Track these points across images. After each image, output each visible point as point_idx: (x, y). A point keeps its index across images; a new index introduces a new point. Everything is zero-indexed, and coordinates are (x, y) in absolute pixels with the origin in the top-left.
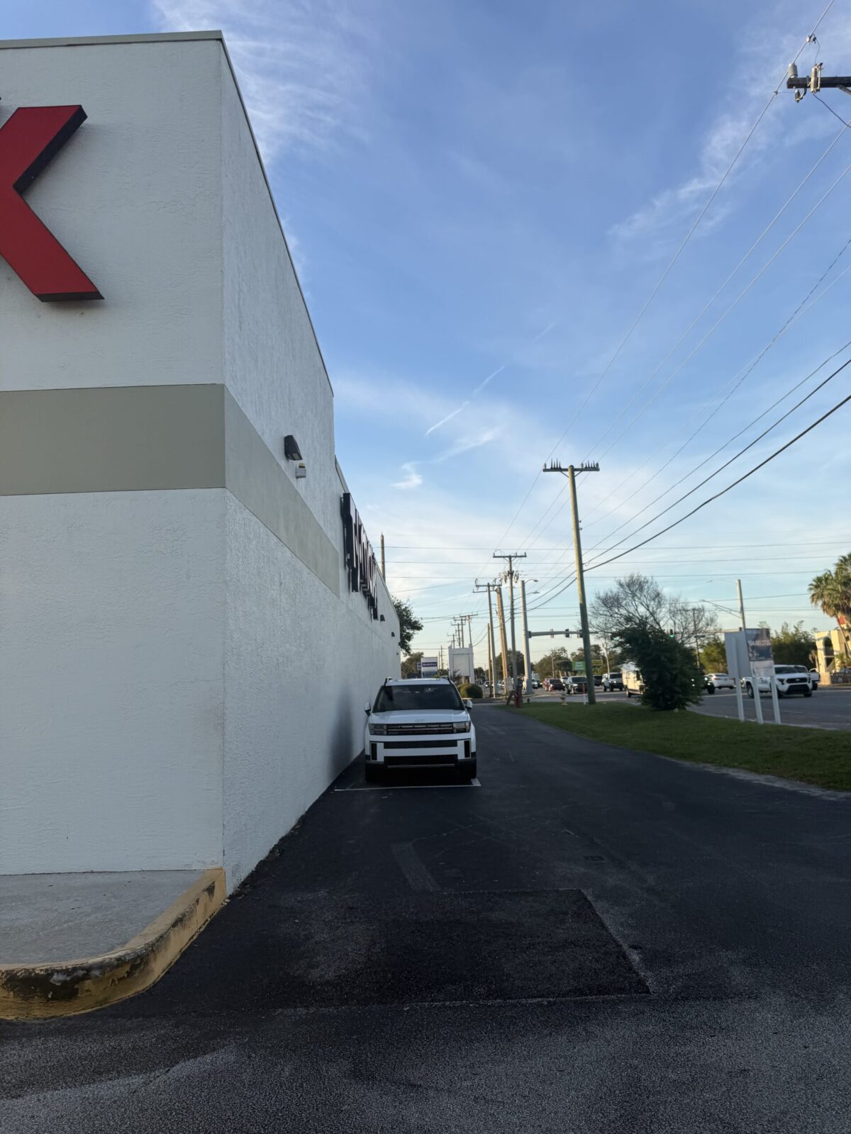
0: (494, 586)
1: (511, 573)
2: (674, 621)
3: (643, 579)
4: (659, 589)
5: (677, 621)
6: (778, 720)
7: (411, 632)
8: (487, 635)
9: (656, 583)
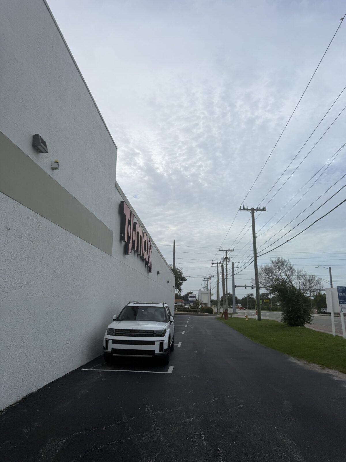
0: (220, 264)
1: (226, 258)
4: (292, 266)
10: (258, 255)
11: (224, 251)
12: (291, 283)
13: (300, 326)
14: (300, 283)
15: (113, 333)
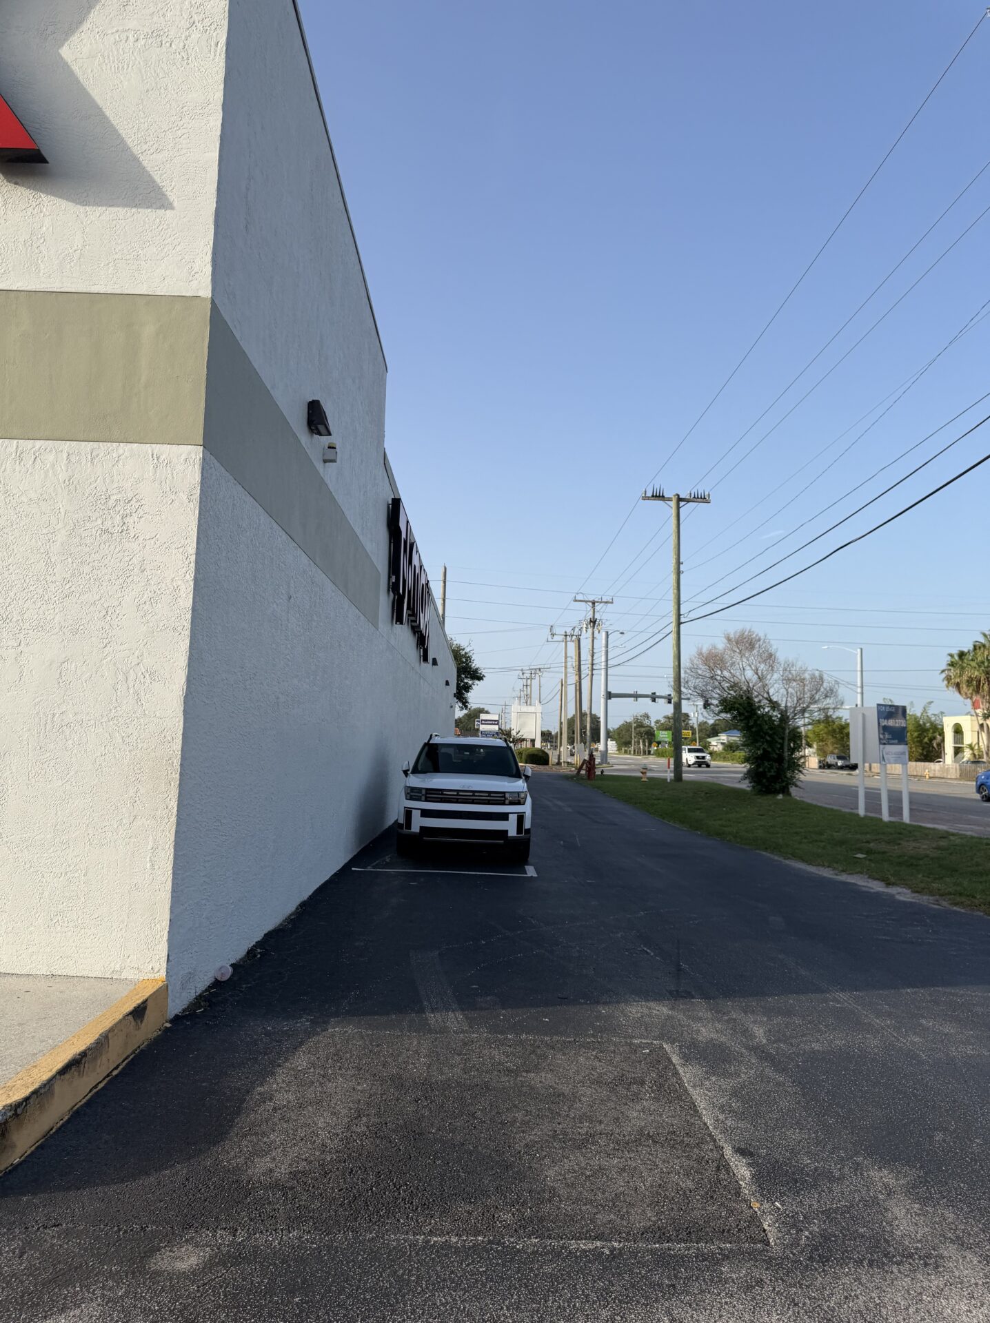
0: (572, 636)
1: (593, 622)
2: (787, 690)
3: (754, 636)
4: (772, 650)
5: (790, 690)
6: (906, 818)
7: (470, 682)
8: (560, 691)
9: (769, 642)
10: (682, 620)
11: (586, 602)
12: (768, 693)
13: (780, 797)
14: (788, 693)
15: (421, 797)
